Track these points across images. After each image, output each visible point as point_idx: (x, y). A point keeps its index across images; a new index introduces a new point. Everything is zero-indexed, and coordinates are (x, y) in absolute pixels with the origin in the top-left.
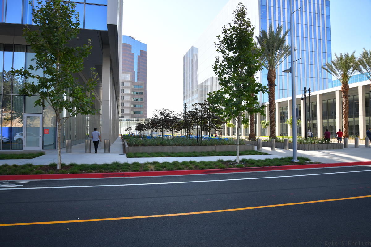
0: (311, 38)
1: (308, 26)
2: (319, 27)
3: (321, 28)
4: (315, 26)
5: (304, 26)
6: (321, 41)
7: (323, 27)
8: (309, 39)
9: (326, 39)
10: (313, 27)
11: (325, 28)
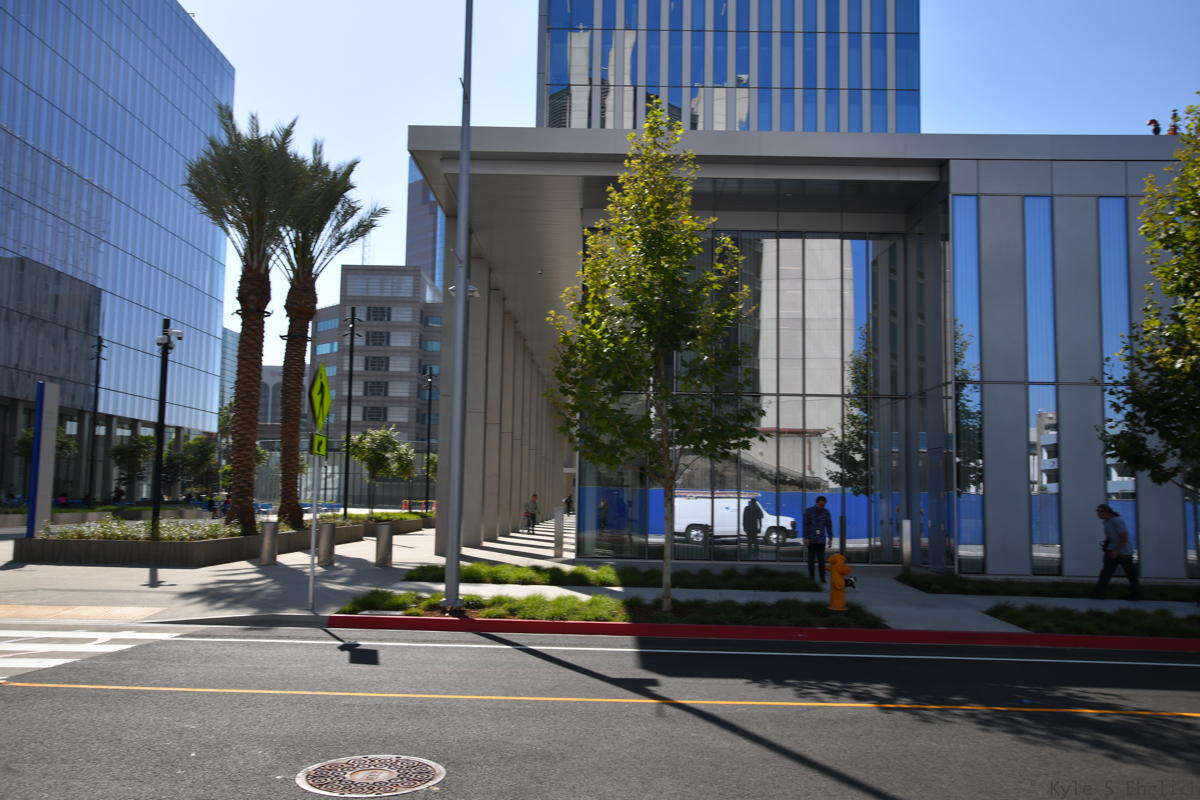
0: (810, 87)
1: (799, 39)
2: (855, 35)
3: (866, 40)
4: (832, 31)
5: (776, 39)
6: (866, 96)
7: (879, 36)
8: (799, 95)
9: (891, 84)
10: (821, 39)
11: (891, 40)
